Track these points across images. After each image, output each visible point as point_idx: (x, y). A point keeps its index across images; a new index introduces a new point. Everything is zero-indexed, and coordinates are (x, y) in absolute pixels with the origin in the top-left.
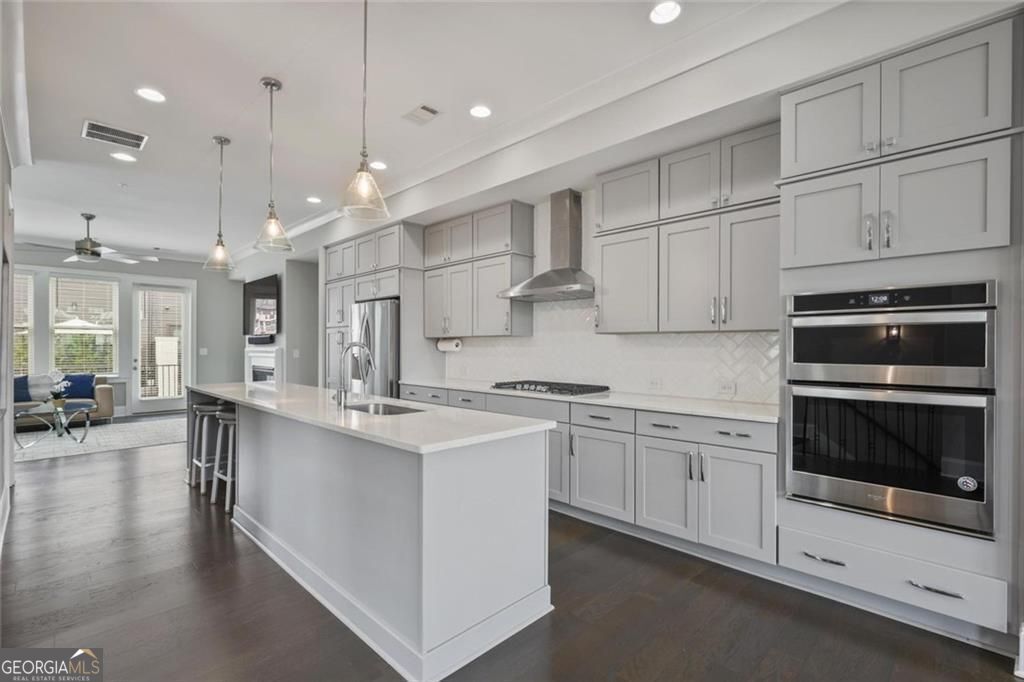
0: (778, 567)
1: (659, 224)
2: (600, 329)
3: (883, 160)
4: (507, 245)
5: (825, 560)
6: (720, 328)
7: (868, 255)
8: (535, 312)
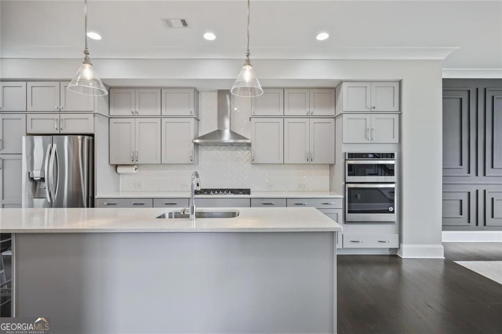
0: (343, 249)
1: (284, 117)
2: (254, 162)
3: (371, 113)
4: (191, 112)
5: (353, 241)
6: (309, 162)
7: (368, 142)
8: (199, 151)
